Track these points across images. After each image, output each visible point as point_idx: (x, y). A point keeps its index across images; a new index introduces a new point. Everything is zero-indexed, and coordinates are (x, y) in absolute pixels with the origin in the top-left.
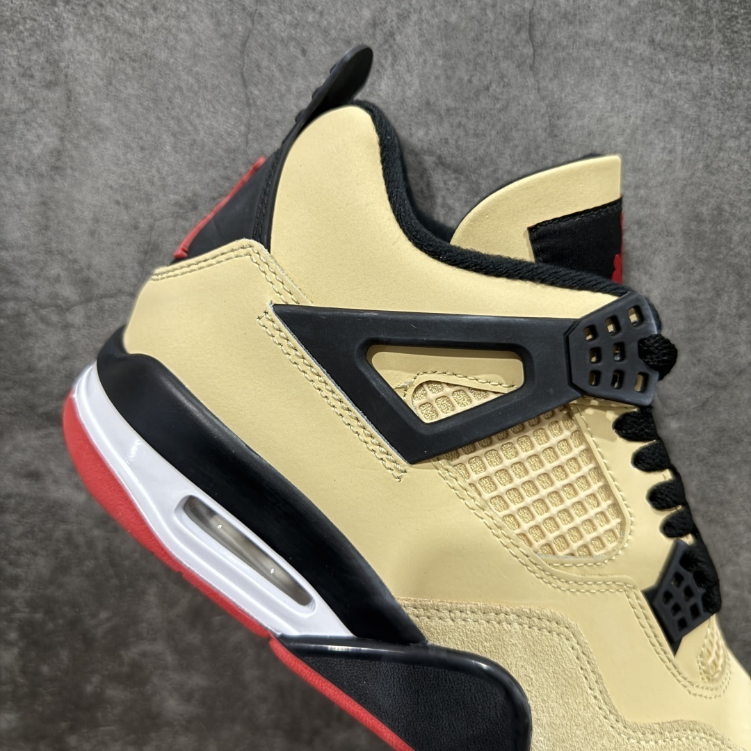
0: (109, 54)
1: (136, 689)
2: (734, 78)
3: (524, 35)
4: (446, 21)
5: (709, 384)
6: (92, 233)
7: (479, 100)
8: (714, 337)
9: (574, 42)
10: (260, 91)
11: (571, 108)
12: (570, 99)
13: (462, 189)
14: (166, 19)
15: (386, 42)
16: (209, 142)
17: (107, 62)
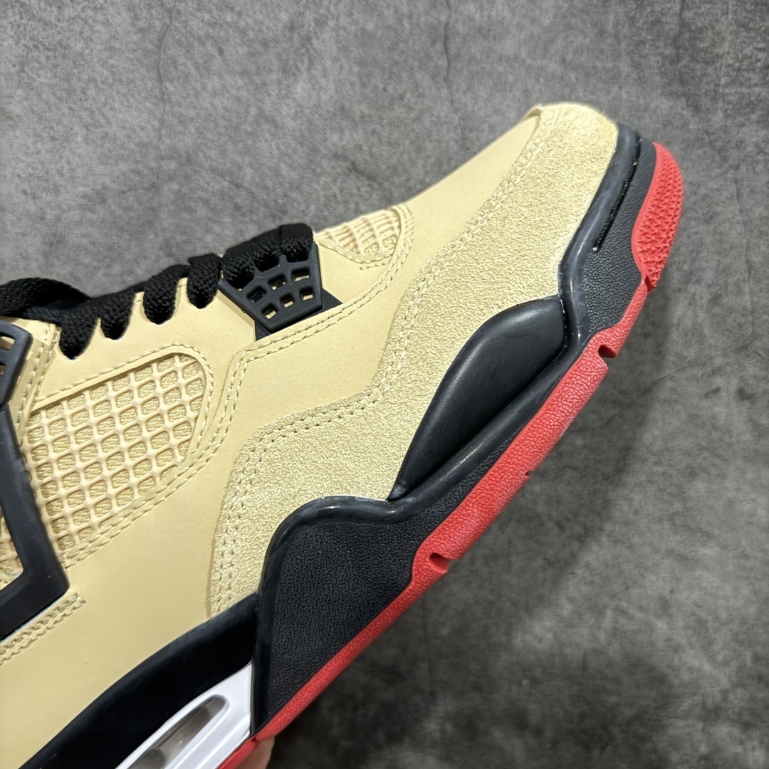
0: (23, 42)
2: (641, 101)
3: (439, 47)
4: (362, 29)
5: (614, 402)
7: (393, 109)
9: (488, 57)
10: (176, 87)
11: (483, 122)
12: (482, 112)
13: (375, 196)
14: (83, 9)
15: (304, 46)
16: (121, 135)
17: (20, 50)
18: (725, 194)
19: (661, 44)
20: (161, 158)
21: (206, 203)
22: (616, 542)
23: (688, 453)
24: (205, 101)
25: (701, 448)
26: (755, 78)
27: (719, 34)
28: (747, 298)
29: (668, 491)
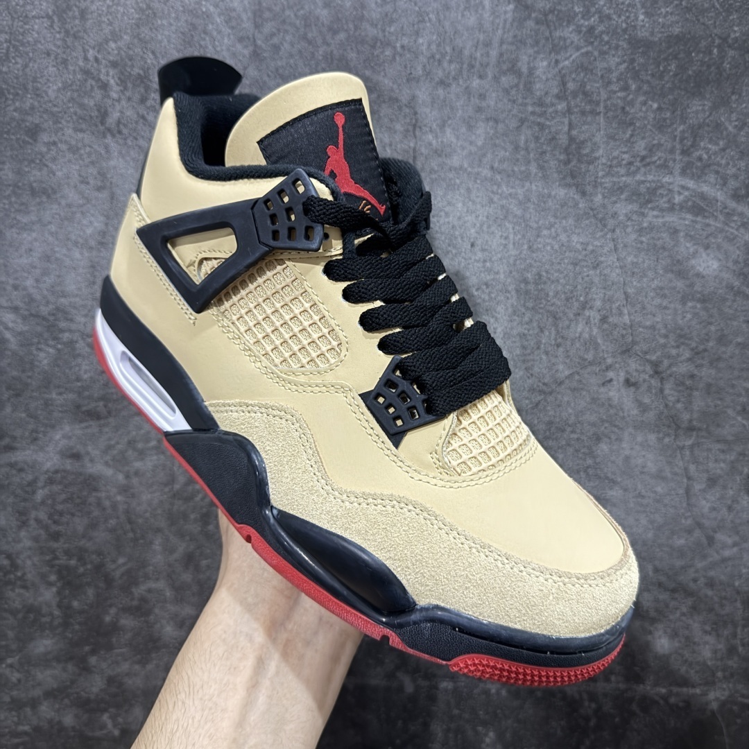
1: (143, 619)
2: (546, 191)
5: (540, 391)
8: (541, 359)
11: (441, 211)
12: (440, 205)
18: (606, 249)
19: (557, 153)
23: (593, 425)
25: (603, 421)
26: (622, 171)
27: (595, 144)
28: (626, 317)
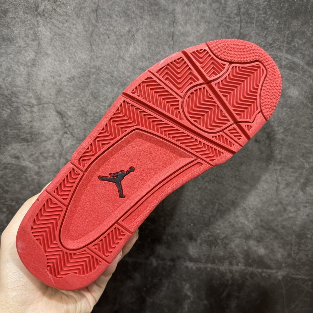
0: (52, 33)
3: (171, 38)
4: (149, 33)
6: (43, 84)
7: (157, 56)
10: (95, 47)
14: (70, 24)
15: (132, 37)
16: (79, 61)
17: (51, 35)
20: (91, 68)
21: (103, 81)
22: (219, 183)
24: (104, 52)
29: (234, 169)
